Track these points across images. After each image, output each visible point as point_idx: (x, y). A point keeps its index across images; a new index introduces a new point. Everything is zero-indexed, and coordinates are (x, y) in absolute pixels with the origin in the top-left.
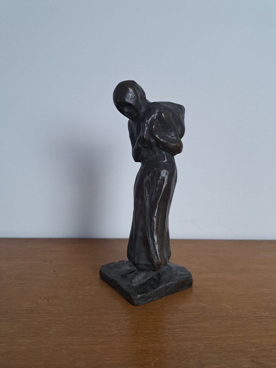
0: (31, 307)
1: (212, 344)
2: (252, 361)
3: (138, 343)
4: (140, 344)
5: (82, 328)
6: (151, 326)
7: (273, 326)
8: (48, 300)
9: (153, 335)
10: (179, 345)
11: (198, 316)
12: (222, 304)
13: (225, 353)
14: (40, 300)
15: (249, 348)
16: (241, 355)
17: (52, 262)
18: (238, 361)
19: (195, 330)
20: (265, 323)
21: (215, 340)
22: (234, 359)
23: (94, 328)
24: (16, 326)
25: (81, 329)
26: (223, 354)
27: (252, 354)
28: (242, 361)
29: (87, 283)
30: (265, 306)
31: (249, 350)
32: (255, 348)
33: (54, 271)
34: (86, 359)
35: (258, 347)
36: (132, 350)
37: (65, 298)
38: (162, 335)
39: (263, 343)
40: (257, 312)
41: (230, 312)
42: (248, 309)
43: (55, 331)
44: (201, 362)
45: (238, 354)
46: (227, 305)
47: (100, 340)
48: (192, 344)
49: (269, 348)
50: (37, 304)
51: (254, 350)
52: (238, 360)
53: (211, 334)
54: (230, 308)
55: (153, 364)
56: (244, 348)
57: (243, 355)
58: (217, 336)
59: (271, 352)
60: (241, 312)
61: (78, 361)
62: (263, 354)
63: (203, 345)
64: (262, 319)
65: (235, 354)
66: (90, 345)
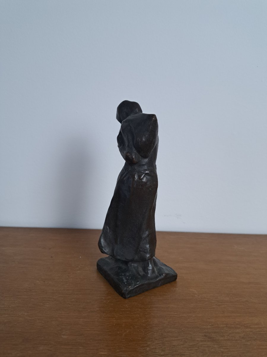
0: (29, 287)
2: (205, 336)
3: (114, 318)
4: (116, 319)
5: (70, 305)
6: (127, 305)
7: (230, 309)
9: (128, 313)
10: (148, 321)
11: (167, 299)
12: (190, 289)
13: (184, 328)
14: (38, 282)
15: (205, 326)
17: (50, 249)
18: (194, 335)
19: (162, 309)
20: (223, 306)
21: (178, 318)
22: (190, 334)
23: (80, 305)
24: (17, 301)
26: (183, 329)
27: (207, 330)
28: (197, 335)
29: (78, 268)
30: (227, 292)
31: (205, 327)
32: (210, 326)
33: (52, 257)
34: (70, 329)
35: (212, 325)
36: (108, 323)
37: (58, 280)
38: (136, 312)
39: (218, 322)
40: (219, 297)
41: (196, 296)
42: (212, 294)
43: (47, 307)
44: (163, 335)
45: (194, 330)
46: (194, 290)
47: (84, 315)
48: (158, 320)
49: (221, 326)
50: (35, 284)
51: (209, 327)
53: (175, 313)
54: (196, 292)
55: (123, 335)
56: (201, 325)
57: (199, 331)
58: (181, 315)
59: (223, 330)
60: (205, 296)
61: (64, 330)
62: (215, 331)
63: (167, 322)
64: (221, 303)
65: (192, 330)
66: (75, 318)
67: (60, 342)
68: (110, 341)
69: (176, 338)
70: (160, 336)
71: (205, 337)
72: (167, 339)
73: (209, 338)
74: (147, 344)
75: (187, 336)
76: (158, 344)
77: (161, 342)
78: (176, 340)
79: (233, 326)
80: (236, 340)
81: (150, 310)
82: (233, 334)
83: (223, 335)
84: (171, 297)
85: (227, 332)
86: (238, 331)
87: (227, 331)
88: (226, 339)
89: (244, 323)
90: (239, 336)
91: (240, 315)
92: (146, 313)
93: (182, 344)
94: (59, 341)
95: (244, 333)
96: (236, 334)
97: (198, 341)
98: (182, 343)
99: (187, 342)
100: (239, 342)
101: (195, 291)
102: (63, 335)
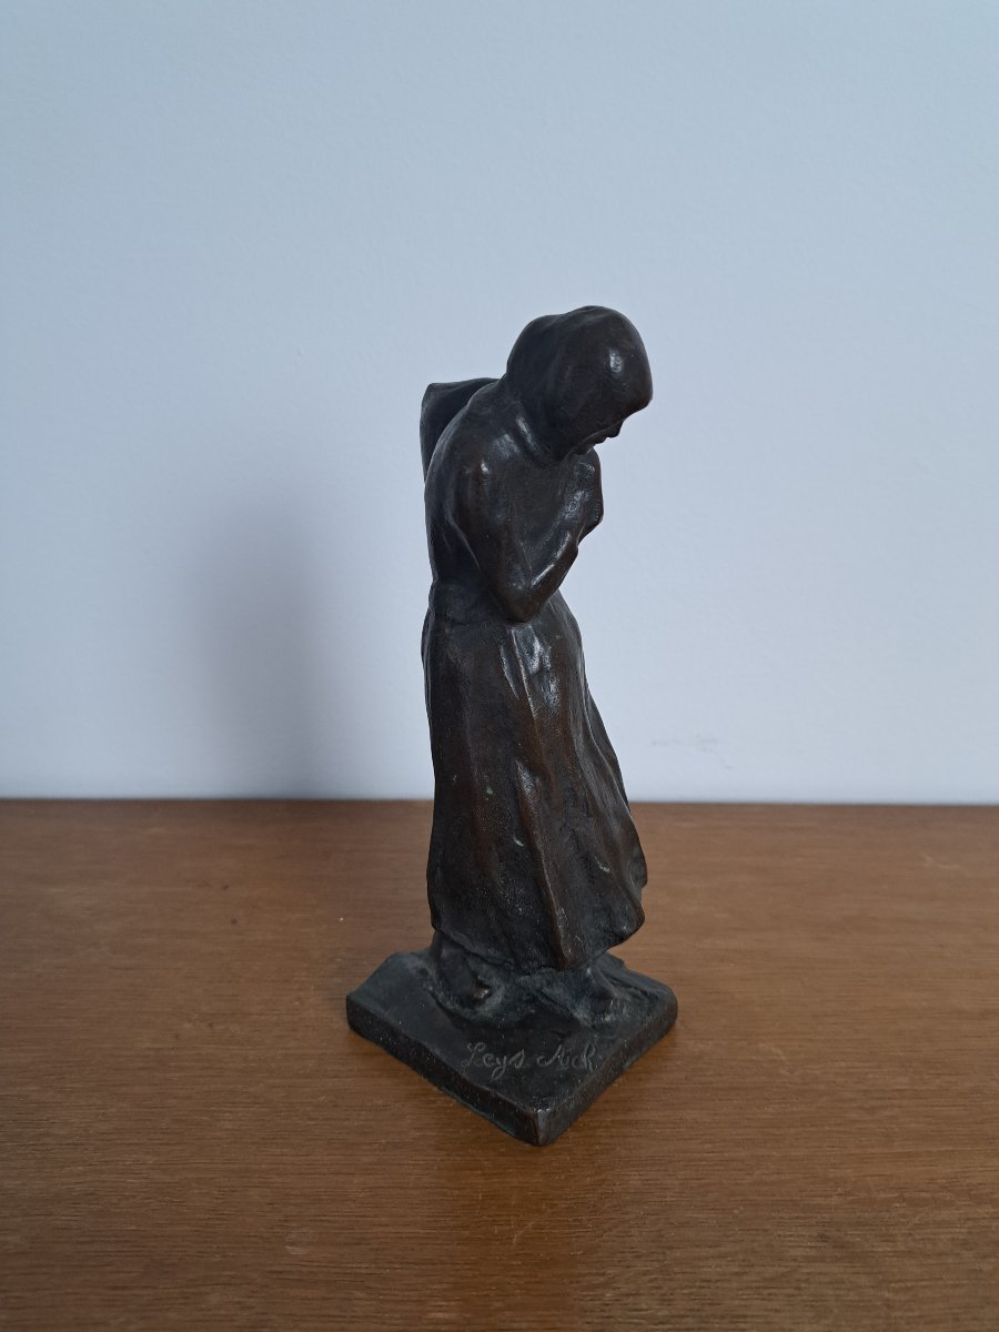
0: (158, 1050)
1: (705, 1181)
2: (823, 1238)
3: (479, 1172)
4: (484, 1175)
5: (310, 1119)
7: (912, 1125)
8: (211, 1025)
10: (603, 1180)
11: (674, 1086)
12: (761, 1045)
13: (741, 1208)
14: (187, 1026)
15: (821, 1196)
16: (790, 1218)
17: (226, 887)
18: (779, 1236)
19: (658, 1131)
20: (887, 1113)
21: (717, 1168)
22: (766, 1230)
23: (348, 1119)
24: (114, 1110)
25: (309, 1123)
26: (736, 1212)
27: (826, 1215)
28: (791, 1236)
30: (901, 1054)
31: (819, 1201)
32: (840, 1194)
33: (234, 922)
34: (318, 1218)
35: (848, 1194)
36: (457, 1192)
37: (263, 1017)
38: (557, 1145)
39: (869, 1178)
40: (870, 1076)
41: (782, 1071)
42: (843, 1064)
43: (227, 1130)
44: (662, 1236)
45: (781, 1215)
46: (774, 1049)
47: (365, 1159)
48: (643, 1177)
49: (883, 1196)
50: (177, 1036)
51: (835, 1200)
52: (779, 1233)
53: (707, 1146)
54: (783, 1058)
55: (515, 1240)
56: (804, 1194)
57: (797, 1218)
58: (726, 1155)
59: (888, 1211)
60: (817, 1072)
61: (294, 1225)
62: (859, 1217)
63: (676, 1182)
64: (880, 1099)
65: (773, 1214)
66: (332, 1173)
67: (281, 1272)
68: (466, 1267)
69: (712, 1251)
70: (653, 1241)
71: (820, 1244)
72: (678, 1254)
73: (835, 1247)
74: (604, 1274)
75: (753, 1241)
76: (645, 1275)
77: (656, 1265)
78: (713, 1257)
79: (924, 1195)
80: (940, 1255)
81: (612, 1137)
82: (929, 1231)
83: (891, 1235)
84: (686, 1078)
85: (903, 1220)
86: (944, 1214)
87: (904, 1216)
88: (902, 1248)
89: (968, 1181)
90: (949, 1236)
91: (951, 1148)
92: (597, 1147)
93: (736, 1274)
94: (280, 1269)
95: (970, 1224)
96: (941, 1230)
97: (795, 1260)
98: (737, 1270)
99: (753, 1266)
100: (950, 1260)
101: (779, 1052)
102: (292, 1244)
